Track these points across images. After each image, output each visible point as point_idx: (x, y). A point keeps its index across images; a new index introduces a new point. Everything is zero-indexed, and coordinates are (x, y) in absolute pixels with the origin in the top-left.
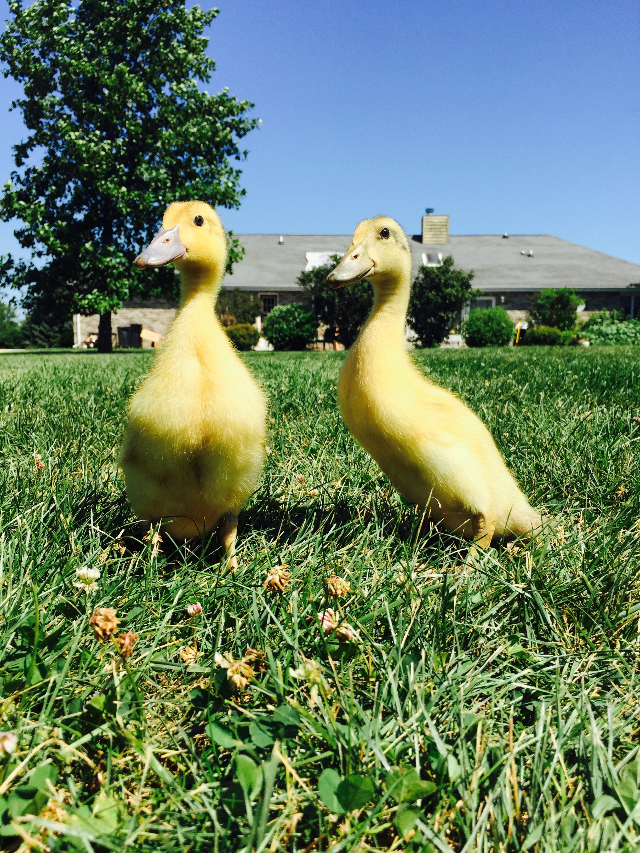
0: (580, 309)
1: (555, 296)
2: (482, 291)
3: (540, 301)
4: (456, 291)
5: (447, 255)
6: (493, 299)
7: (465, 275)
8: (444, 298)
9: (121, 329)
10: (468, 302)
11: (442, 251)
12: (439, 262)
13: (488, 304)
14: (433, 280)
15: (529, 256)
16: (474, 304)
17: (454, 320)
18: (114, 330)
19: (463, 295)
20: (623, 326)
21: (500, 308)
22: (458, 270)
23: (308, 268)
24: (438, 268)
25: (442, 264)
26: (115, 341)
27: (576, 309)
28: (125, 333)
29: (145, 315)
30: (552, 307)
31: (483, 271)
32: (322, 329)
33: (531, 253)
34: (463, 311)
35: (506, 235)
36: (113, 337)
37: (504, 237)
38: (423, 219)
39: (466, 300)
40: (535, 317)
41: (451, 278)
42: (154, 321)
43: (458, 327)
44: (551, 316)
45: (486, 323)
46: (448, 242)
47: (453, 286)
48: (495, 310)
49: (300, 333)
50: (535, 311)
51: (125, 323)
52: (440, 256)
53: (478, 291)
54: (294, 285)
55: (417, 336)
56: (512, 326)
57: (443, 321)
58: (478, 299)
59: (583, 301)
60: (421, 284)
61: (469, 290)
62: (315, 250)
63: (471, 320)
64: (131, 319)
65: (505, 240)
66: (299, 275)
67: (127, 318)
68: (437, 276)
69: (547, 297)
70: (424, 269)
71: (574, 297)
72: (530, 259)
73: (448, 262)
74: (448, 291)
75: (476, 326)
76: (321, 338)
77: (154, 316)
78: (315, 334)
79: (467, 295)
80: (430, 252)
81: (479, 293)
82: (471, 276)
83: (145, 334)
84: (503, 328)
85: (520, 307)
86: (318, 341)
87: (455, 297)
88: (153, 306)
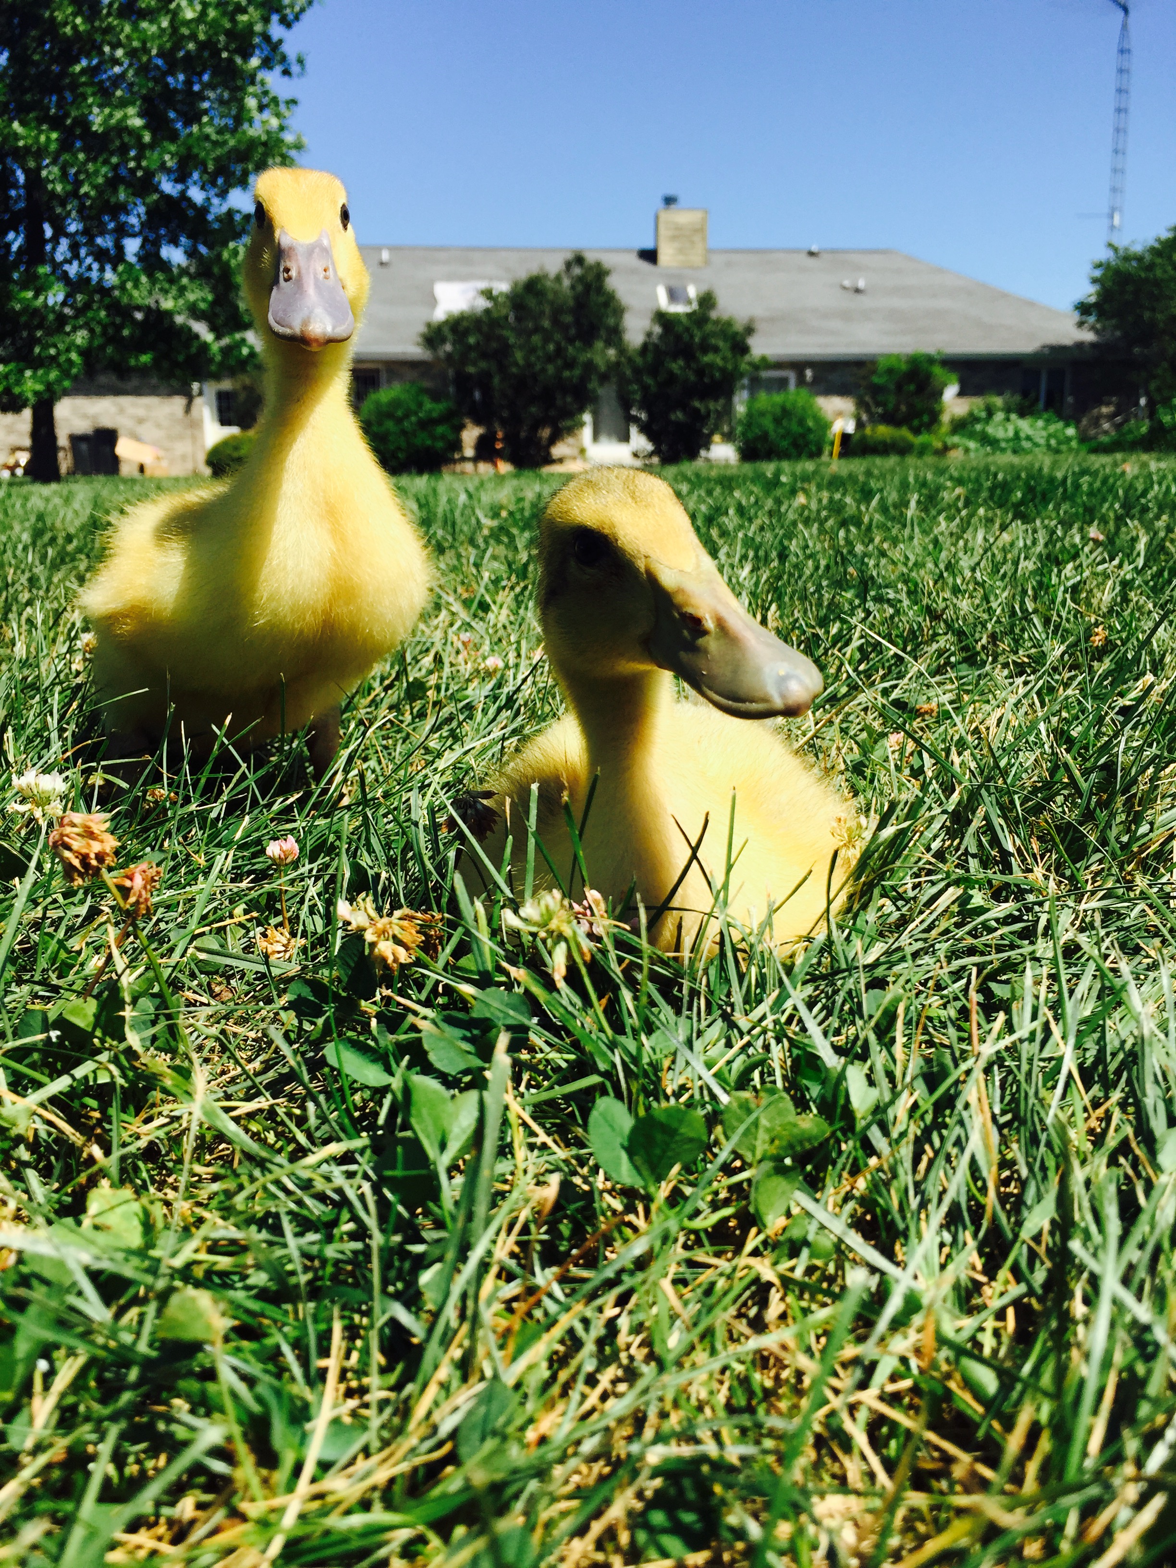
0: (950, 392)
1: (904, 367)
2: (772, 359)
3: (876, 380)
4: (724, 359)
5: (704, 288)
6: (792, 376)
7: (739, 327)
8: (701, 372)
9: (75, 439)
10: (746, 381)
11: (695, 281)
12: (689, 302)
13: (782, 384)
14: (678, 337)
15: (857, 291)
16: (756, 384)
17: (719, 415)
18: (63, 441)
19: (736, 367)
20: (1025, 425)
21: (804, 392)
22: (725, 317)
23: (440, 315)
24: (689, 315)
25: (695, 306)
26: (65, 462)
27: (941, 393)
28: (84, 447)
29: (122, 411)
30: (899, 387)
31: (772, 320)
32: (471, 435)
33: (861, 284)
34: (736, 399)
35: (814, 248)
36: (61, 455)
37: (811, 254)
38: (657, 218)
39: (742, 375)
40: (868, 410)
41: (714, 334)
42: (141, 421)
43: (726, 428)
44: (897, 408)
45: (777, 421)
46: (707, 262)
47: (716, 350)
48: (795, 395)
49: (429, 442)
50: (867, 399)
51: (83, 427)
52: (692, 292)
53: (764, 359)
54: (414, 350)
55: (650, 447)
56: (825, 426)
57: (699, 418)
58: (765, 374)
59: (954, 377)
60: (656, 346)
61: (747, 358)
62: (450, 278)
63: (749, 415)
64: (95, 417)
65: (811, 261)
66: (423, 329)
67: (85, 416)
68: (687, 329)
69: (890, 371)
70: (661, 317)
71: (937, 370)
72: (859, 297)
73: (707, 301)
74: (708, 358)
75: (760, 426)
76: (469, 452)
77: (141, 412)
78: (457, 445)
79: (744, 367)
80: (674, 283)
81: (765, 363)
82: (749, 330)
83: (124, 448)
84: (809, 430)
85: (842, 391)
86: (464, 459)
87: (723, 370)
88: (137, 392)
